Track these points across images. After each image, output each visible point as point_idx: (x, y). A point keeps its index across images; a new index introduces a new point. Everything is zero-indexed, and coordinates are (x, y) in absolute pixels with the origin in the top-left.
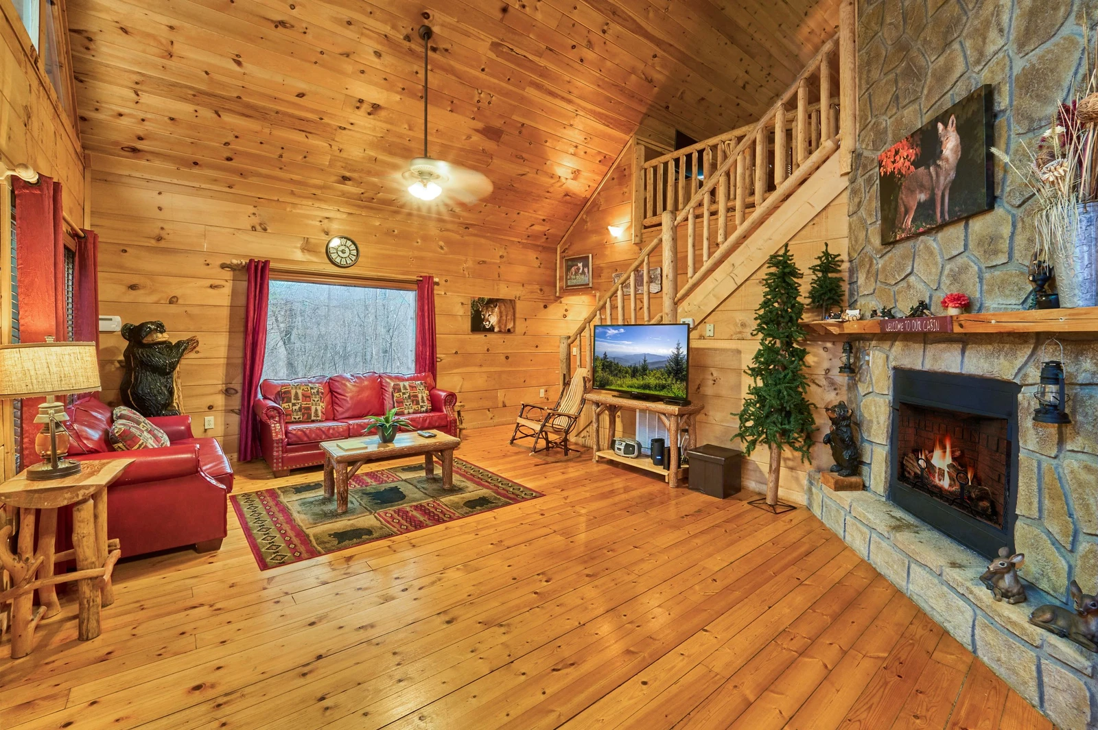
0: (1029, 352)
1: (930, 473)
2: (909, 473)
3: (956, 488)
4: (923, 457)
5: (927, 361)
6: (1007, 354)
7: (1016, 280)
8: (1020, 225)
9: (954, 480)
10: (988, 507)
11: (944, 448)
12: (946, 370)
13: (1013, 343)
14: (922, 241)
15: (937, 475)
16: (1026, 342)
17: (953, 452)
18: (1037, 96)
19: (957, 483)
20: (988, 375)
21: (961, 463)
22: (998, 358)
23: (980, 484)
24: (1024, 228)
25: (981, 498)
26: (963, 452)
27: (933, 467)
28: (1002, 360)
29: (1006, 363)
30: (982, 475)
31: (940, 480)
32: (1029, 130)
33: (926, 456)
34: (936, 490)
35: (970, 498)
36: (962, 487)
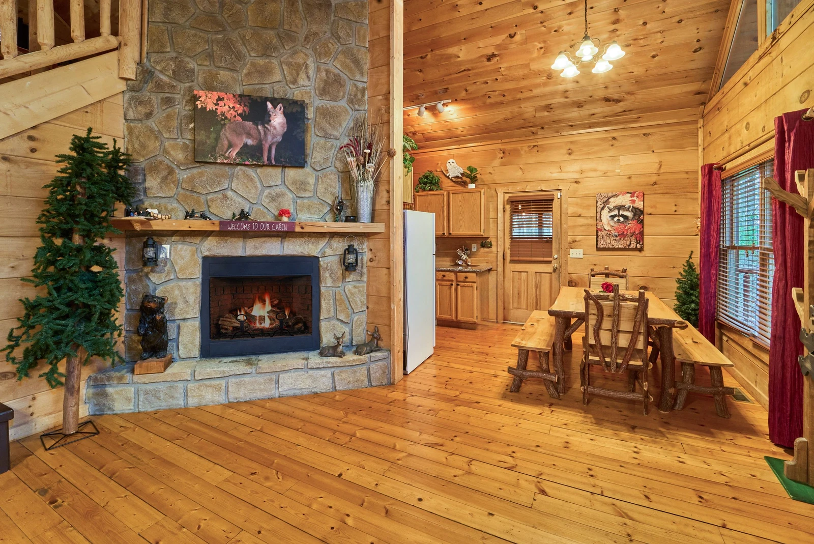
0: (326, 241)
1: (251, 322)
2: (226, 329)
3: (277, 323)
4: (242, 313)
5: (247, 249)
6: (313, 243)
7: (318, 206)
8: (320, 180)
9: (274, 320)
10: (301, 327)
11: (264, 302)
12: (267, 254)
13: (317, 237)
14: (240, 170)
15: (257, 321)
16: (324, 236)
17: (271, 303)
18: (329, 123)
19: (277, 320)
20: (300, 254)
21: (278, 308)
22: (308, 245)
23: (296, 316)
24: (322, 182)
25: (296, 323)
26: (280, 301)
27: (254, 317)
28: (310, 245)
29: (313, 247)
30: (296, 309)
31: (261, 324)
32: (324, 137)
33: (246, 312)
34: (256, 332)
35: (288, 326)
36: (281, 322)
